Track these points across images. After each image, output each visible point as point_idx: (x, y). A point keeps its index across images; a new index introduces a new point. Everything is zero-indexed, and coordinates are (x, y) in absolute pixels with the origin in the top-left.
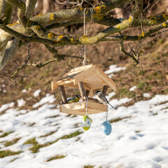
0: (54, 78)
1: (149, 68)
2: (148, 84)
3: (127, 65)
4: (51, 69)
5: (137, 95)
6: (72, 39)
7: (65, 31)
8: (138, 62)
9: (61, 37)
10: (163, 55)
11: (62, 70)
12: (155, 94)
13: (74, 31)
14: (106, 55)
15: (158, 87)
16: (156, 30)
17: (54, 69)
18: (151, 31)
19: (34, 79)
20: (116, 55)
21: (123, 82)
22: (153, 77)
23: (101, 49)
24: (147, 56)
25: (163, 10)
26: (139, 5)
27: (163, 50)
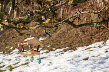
0: (18, 42)
1: (55, 39)
2: (54, 45)
3: (46, 38)
4: (17, 39)
5: (50, 49)
6: (26, 28)
7: (23, 25)
8: (51, 36)
9: (22, 27)
10: (60, 34)
11: (21, 40)
12: (57, 48)
13: (26, 25)
14: (38, 34)
15: (58, 46)
16: (58, 24)
17: (18, 39)
18: (56, 25)
19: (10, 43)
20: (42, 34)
21: (45, 44)
22: (56, 42)
23: (37, 31)
24: (54, 34)
25: (60, 17)
26: (52, 15)
27: (60, 32)
